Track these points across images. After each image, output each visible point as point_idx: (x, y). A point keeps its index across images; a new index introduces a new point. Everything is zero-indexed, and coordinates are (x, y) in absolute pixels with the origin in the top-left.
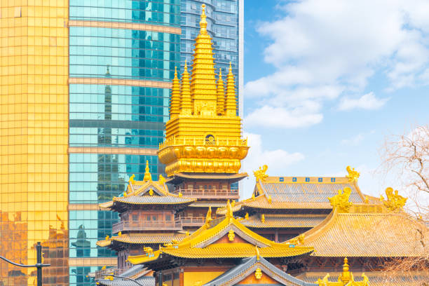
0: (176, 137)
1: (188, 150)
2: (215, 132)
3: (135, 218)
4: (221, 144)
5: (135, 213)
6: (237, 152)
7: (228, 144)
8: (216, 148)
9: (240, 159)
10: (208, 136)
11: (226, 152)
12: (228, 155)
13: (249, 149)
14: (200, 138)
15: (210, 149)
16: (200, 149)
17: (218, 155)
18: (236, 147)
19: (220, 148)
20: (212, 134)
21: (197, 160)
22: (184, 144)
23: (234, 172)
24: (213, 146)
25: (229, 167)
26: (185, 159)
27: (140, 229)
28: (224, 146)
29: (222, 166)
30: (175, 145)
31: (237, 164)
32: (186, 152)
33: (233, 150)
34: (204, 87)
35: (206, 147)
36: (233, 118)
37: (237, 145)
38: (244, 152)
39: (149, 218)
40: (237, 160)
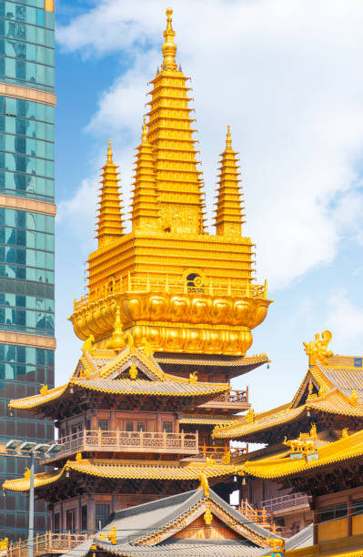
0: (132, 275)
1: (155, 302)
2: (201, 268)
4: (215, 291)
6: (247, 312)
7: (229, 293)
8: (209, 302)
9: (251, 328)
10: (191, 277)
11: (226, 311)
12: (227, 318)
13: (271, 305)
14: (178, 280)
15: (197, 302)
16: (177, 301)
17: (209, 318)
18: (246, 299)
19: (216, 301)
20: (197, 271)
21: (170, 325)
22: (148, 290)
23: (239, 353)
24: (204, 296)
25: (230, 343)
26: (148, 323)
27: (117, 448)
28: (224, 297)
29: (217, 340)
30: (130, 292)
31: (245, 337)
32: (152, 310)
33: (240, 306)
34: (175, 177)
35: (191, 298)
36: (236, 240)
37: (248, 295)
38: (260, 309)
39: (130, 428)
40: (246, 328)
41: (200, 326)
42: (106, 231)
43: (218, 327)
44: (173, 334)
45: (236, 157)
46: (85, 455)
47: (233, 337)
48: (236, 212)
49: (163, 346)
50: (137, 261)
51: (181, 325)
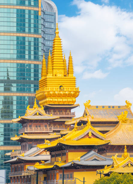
0: (46, 87)
1: (51, 93)
2: (63, 84)
3: (30, 126)
4: (67, 90)
5: (30, 124)
6: (74, 94)
7: (70, 90)
8: (64, 92)
9: (75, 98)
10: (61, 86)
11: (69, 94)
12: (70, 96)
13: (80, 92)
14: (57, 87)
15: (62, 93)
16: (57, 93)
17: (65, 96)
18: (74, 91)
19: (66, 92)
20: (62, 85)
21: (56, 98)
22: (50, 90)
23: (73, 104)
24: (63, 91)
25: (70, 101)
26: (50, 98)
27: (33, 132)
28: (68, 91)
29: (67, 101)
30: (45, 91)
31: (74, 100)
32: (51, 95)
33: (72, 93)
34: (58, 63)
35: (60, 92)
36: (72, 77)
37: (74, 90)
38: (77, 93)
39: (37, 127)
40: (74, 98)
41: (63, 98)
42: (43, 75)
43: (67, 98)
44: (56, 100)
45: (72, 58)
46: (26, 133)
47: (71, 100)
48: (72, 71)
49: (54, 103)
50: (47, 83)
51: (58, 98)
